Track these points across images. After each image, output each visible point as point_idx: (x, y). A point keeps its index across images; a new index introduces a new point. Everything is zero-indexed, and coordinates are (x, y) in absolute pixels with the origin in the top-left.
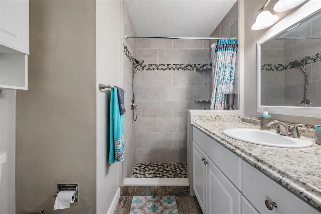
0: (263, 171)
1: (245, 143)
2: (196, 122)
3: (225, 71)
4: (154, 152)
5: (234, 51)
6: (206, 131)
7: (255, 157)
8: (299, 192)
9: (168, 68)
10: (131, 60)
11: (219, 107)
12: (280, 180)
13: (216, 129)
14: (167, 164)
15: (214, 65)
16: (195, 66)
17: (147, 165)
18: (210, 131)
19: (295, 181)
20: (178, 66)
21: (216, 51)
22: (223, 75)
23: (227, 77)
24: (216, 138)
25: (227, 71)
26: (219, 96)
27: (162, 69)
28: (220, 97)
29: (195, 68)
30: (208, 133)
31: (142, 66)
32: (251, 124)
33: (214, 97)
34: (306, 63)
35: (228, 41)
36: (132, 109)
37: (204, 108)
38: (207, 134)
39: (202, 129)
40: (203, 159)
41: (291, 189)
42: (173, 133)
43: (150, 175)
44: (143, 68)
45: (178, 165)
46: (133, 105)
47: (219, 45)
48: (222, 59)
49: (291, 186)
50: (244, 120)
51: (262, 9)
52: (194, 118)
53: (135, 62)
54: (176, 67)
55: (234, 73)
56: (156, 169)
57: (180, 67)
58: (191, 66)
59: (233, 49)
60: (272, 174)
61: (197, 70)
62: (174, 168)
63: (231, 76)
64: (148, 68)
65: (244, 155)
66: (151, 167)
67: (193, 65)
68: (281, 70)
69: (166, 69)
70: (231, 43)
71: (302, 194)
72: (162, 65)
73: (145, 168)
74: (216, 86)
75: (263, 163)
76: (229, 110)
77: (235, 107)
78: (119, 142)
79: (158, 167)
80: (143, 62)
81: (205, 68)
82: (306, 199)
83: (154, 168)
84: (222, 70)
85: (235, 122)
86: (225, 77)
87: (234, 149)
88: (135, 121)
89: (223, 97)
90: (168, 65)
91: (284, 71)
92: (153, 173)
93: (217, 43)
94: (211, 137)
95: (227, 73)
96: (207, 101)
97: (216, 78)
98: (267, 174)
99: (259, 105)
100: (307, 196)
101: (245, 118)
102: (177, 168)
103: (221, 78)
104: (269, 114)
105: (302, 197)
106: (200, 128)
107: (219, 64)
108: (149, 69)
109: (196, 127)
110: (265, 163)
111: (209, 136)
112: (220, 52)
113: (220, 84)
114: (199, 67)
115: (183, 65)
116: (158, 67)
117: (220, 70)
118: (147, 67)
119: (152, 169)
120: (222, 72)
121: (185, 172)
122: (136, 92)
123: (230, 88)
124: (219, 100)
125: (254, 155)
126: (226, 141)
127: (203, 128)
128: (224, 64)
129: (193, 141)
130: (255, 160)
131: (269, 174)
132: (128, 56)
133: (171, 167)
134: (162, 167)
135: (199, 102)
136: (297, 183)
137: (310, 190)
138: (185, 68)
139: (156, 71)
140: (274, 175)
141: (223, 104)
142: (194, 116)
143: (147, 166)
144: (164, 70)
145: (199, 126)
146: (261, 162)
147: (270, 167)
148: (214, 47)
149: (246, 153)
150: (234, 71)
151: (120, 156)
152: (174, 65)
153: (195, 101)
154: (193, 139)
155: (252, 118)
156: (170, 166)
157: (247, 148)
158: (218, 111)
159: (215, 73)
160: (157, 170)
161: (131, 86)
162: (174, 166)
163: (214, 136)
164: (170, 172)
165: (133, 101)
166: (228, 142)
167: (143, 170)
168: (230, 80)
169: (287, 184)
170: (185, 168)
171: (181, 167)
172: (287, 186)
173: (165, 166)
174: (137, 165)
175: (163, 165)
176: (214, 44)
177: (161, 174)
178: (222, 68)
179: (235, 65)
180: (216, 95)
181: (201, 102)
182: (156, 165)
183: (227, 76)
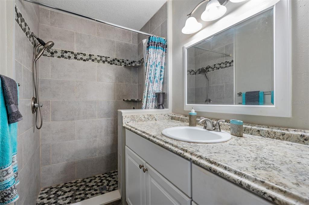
0: (220, 174)
1: (187, 143)
2: (129, 124)
3: (156, 70)
4: (70, 167)
5: (163, 50)
6: (144, 134)
7: (206, 159)
8: (262, 193)
9: (90, 59)
10: (30, 37)
11: (150, 107)
12: (240, 182)
13: (153, 130)
14: (90, 178)
15: (146, 62)
16: (123, 62)
17: (60, 187)
18: (149, 133)
19: (253, 180)
20: (104, 59)
21: (148, 47)
22: (154, 73)
23: (158, 76)
24: (158, 141)
25: (158, 70)
26: (151, 94)
27: (81, 59)
28: (151, 96)
29: (122, 64)
30: (147, 136)
31: (51, 51)
32: (179, 122)
33: (146, 95)
34: (208, 71)
35: (158, 40)
36: (33, 112)
37: (132, 107)
38: (146, 138)
39: (139, 132)
40: (141, 167)
41: (253, 190)
42: (97, 139)
43: (65, 200)
44: (52, 53)
45: (104, 175)
46: (34, 106)
47: (151, 41)
48: (153, 57)
49: (253, 187)
50: (172, 118)
51: (190, 14)
52: (126, 119)
53: (39, 43)
54: (101, 59)
55: (163, 72)
56: (75, 188)
57: (106, 61)
58: (118, 61)
59: (163, 48)
60: (230, 176)
61: (125, 66)
62: (100, 181)
63: (161, 75)
64: (61, 54)
65: (194, 158)
66: (67, 187)
67: (120, 59)
68: (193, 74)
69: (87, 60)
70: (161, 43)
71: (265, 195)
72: (81, 53)
73: (57, 191)
74: (147, 85)
75: (217, 165)
76: (160, 109)
77: (165, 105)
78: (7, 171)
79: (78, 185)
80: (53, 44)
81: (133, 65)
82: (270, 199)
83: (72, 187)
84: (153, 68)
85: (165, 120)
86: (156, 76)
87: (182, 152)
88: (39, 129)
89: (154, 96)
90: (90, 55)
91: (194, 75)
92: (70, 195)
93: (148, 39)
94: (152, 141)
95: (158, 72)
96: (136, 100)
97: (147, 76)
98: (224, 177)
99: (187, 104)
100: (271, 196)
101: (173, 115)
102: (103, 180)
103: (152, 76)
104: (195, 112)
105: (266, 198)
106: (136, 131)
107: (150, 61)
108: (62, 56)
109: (130, 130)
110: (219, 165)
111: (149, 139)
112: (152, 49)
113: (152, 83)
114: (127, 63)
115: (109, 58)
116: (75, 55)
117: (151, 68)
118: (59, 54)
119: (69, 190)
120: (153, 70)
121: (113, 182)
122: (40, 86)
123: (160, 87)
124: (150, 99)
125: (205, 157)
126: (170, 144)
127: (139, 130)
128: (155, 62)
129: (126, 146)
130: (208, 162)
131: (226, 177)
132: (24, 30)
133: (96, 180)
134: (83, 183)
135: (128, 101)
136: (256, 183)
137: (269, 188)
138: (112, 62)
139: (73, 61)
140: (232, 178)
141: (154, 103)
142: (127, 117)
143: (60, 189)
144: (84, 60)
145: (134, 128)
146: (214, 164)
147: (225, 168)
148: (146, 42)
149: (196, 155)
150: (164, 71)
151: (10, 194)
152: (98, 56)
153: (124, 100)
154: (126, 144)
155: (180, 116)
156: (94, 179)
157: (194, 149)
158: (150, 110)
159: (146, 70)
160: (77, 190)
161: (32, 77)
162: (99, 178)
163: (155, 140)
164: (95, 187)
165: (35, 100)
166: (173, 145)
167: (53, 196)
168: (160, 80)
169: (249, 186)
170: (113, 177)
171: (109, 177)
172: (249, 188)
173: (88, 180)
174: (44, 192)
175: (85, 180)
176: (145, 40)
177: (83, 193)
178: (153, 66)
179: (165, 65)
180: (147, 93)
181: (130, 101)
182: (74, 183)
183: (158, 74)
